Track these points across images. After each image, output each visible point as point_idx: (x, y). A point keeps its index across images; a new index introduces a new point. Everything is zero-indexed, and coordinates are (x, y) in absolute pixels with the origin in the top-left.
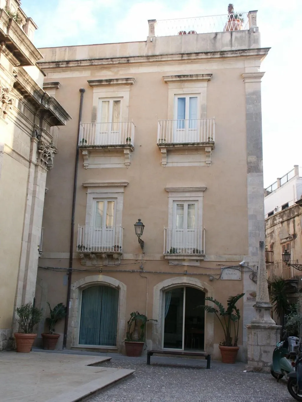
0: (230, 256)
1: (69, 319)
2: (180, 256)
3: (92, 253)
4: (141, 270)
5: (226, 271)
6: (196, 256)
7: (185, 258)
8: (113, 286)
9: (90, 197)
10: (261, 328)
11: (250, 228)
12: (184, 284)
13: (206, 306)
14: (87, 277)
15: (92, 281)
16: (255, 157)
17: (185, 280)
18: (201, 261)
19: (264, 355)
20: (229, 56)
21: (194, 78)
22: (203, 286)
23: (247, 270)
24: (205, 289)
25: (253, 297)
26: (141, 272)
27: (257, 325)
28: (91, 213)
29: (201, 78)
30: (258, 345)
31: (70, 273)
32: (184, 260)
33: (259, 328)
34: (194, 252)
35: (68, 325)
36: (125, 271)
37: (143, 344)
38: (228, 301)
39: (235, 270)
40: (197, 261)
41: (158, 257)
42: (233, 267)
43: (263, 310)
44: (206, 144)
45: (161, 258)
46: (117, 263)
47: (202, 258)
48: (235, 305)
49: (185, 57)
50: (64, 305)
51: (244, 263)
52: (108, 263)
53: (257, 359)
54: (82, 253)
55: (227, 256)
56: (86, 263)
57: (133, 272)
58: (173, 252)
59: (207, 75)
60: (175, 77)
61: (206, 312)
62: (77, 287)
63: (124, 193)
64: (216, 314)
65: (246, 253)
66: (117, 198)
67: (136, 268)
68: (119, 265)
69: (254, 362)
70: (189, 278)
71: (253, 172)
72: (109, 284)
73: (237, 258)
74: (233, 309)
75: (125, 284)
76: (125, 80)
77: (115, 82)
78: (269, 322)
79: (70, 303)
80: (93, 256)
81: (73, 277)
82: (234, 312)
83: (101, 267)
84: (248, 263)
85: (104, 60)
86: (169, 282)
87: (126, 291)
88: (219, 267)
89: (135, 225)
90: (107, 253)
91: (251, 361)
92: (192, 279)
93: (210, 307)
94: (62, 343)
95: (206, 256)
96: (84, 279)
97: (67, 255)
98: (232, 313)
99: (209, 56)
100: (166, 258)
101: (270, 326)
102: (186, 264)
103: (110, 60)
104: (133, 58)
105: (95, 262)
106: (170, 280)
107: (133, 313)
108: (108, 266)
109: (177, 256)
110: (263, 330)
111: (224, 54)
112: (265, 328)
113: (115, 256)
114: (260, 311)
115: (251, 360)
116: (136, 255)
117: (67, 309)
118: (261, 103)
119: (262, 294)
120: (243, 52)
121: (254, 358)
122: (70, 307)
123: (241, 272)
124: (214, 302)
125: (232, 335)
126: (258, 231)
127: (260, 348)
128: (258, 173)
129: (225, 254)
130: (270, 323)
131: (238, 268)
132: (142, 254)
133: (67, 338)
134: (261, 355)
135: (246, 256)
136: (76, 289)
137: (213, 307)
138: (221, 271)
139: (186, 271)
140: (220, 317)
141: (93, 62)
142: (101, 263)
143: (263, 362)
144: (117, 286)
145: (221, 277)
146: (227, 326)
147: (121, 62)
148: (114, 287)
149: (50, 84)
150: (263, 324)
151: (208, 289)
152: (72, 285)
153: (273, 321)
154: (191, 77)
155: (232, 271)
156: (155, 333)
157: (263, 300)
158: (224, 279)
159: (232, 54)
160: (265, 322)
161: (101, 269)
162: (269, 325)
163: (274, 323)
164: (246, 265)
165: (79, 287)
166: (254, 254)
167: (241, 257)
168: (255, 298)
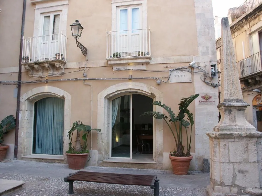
0: (178, 57)
1: (19, 130)
2: (124, 59)
3: (36, 63)
4: (84, 78)
5: (175, 73)
6: (141, 58)
7: (130, 61)
8: (58, 96)
9: (38, 12)
10: (235, 138)
11: (199, 27)
12: (129, 90)
13: (154, 112)
14: (35, 89)
15: (39, 93)
17: (131, 86)
18: (148, 63)
19: (239, 176)
22: (150, 91)
23: (198, 71)
24: (152, 94)
26: (84, 80)
27: (228, 132)
28: (39, 27)
30: (229, 162)
31: (19, 86)
32: (128, 64)
33: (231, 138)
34: (139, 55)
35: (19, 136)
36: (69, 80)
37: (86, 155)
38: (179, 105)
39: (185, 72)
40: (143, 65)
41: (102, 63)
42: (182, 68)
43: (234, 111)
45: (104, 64)
46: (60, 72)
47: (148, 60)
48: (187, 109)
50: (15, 117)
51: (195, 64)
52: (53, 73)
53: (228, 182)
54: (27, 64)
55: (175, 58)
56: (32, 75)
57: (77, 80)
58: (117, 56)
61: (154, 119)
62: (25, 99)
63: (68, 4)
64: (165, 120)
65: (195, 53)
66: (62, 10)
67: (79, 76)
68: (63, 74)
69: (225, 187)
70: (134, 83)
72: (54, 95)
73: (185, 59)
74: (185, 114)
75: (69, 93)
78: (245, 127)
79: (20, 115)
80: (36, 66)
81: (22, 89)
82: (186, 118)
83: (47, 78)
84: (198, 63)
86: (113, 89)
87: (70, 101)
88: (167, 69)
89: (71, 26)
90: (49, 62)
91: (219, 185)
92: (138, 84)
93: (159, 113)
94: (13, 154)
95: (152, 58)
96: (32, 91)
97: (16, 69)
98: (184, 119)
100: (109, 63)
101: (247, 134)
102: (130, 68)
105: (40, 73)
106: (114, 86)
107: (75, 122)
108: (53, 76)
109: (121, 60)
110: (237, 140)
112: (240, 137)
113: (57, 64)
114: (230, 111)
115: (219, 183)
116: (80, 63)
117: (16, 121)
119: (231, 88)
121: (224, 181)
122: (20, 119)
123: (192, 73)
124: (162, 106)
125: (184, 143)
127: (233, 168)
129: (172, 55)
130: (247, 129)
131: (188, 70)
132: (85, 62)
133: (18, 149)
134: (234, 177)
135: (195, 56)
136: (25, 100)
137: (162, 113)
138: (169, 73)
139: (131, 76)
140: (170, 123)
142: (46, 74)
143: (238, 186)
144: (62, 96)
145: (170, 80)
146: (178, 134)
148: (60, 97)
150: (236, 132)
151: (155, 93)
152: (21, 97)
153: (252, 127)
155: (181, 72)
156: (101, 143)
157: (233, 96)
158: (173, 82)
160: (240, 128)
161: (47, 79)
162: (247, 132)
163: (253, 129)
164: (196, 65)
165: (28, 99)
166: (204, 54)
167: (190, 58)
168: (207, 101)
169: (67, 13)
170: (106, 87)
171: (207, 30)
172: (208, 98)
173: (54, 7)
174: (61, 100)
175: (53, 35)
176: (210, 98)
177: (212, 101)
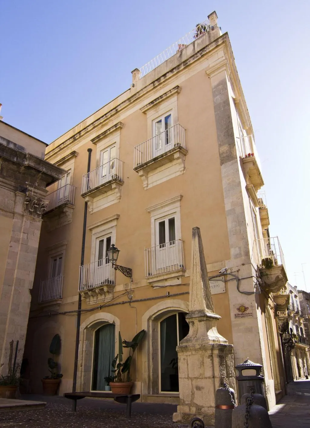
0: (211, 265)
1: (78, 363)
3: (89, 290)
4: (130, 300)
7: (167, 277)
9: (94, 238)
11: (230, 226)
12: (169, 309)
14: (91, 316)
15: (95, 320)
16: (227, 145)
17: (170, 304)
18: (183, 277)
19: (197, 393)
20: (191, 62)
21: (164, 98)
22: (187, 307)
23: (231, 277)
25: (242, 313)
26: (130, 302)
28: (95, 253)
29: (170, 94)
30: (188, 377)
31: (79, 315)
32: (166, 280)
35: (78, 369)
36: (117, 304)
39: (218, 281)
40: (178, 279)
42: (214, 278)
44: (173, 151)
46: (110, 296)
49: (156, 84)
51: (226, 270)
52: (105, 299)
54: (82, 292)
56: (89, 302)
57: (123, 303)
59: (173, 89)
60: (149, 105)
62: (84, 328)
63: (116, 225)
65: (227, 257)
66: (112, 232)
67: (125, 299)
69: (185, 406)
70: (172, 301)
71: (226, 162)
72: (107, 321)
73: (216, 266)
75: (118, 317)
76: (114, 127)
77: (108, 132)
79: (79, 346)
80: (90, 293)
81: (82, 317)
84: (231, 269)
85: (101, 119)
86: (155, 309)
87: (120, 325)
90: (99, 287)
92: (175, 301)
95: (186, 270)
96: (89, 319)
97: (77, 299)
99: (175, 71)
100: (148, 281)
102: (168, 284)
103: (104, 116)
104: (119, 107)
105: (95, 299)
106: (155, 306)
108: (105, 301)
111: (187, 63)
113: (105, 289)
115: (182, 402)
116: (126, 285)
118: (228, 90)
120: (202, 52)
121: (185, 399)
122: (79, 350)
123: (225, 282)
126: (238, 227)
127: (192, 383)
128: (231, 161)
131: (221, 278)
132: (131, 283)
134: (193, 394)
135: (228, 261)
136: (84, 330)
139: (169, 293)
141: (94, 125)
143: (196, 405)
144: (113, 322)
147: (112, 114)
148: (111, 323)
149: (69, 155)
152: (81, 326)
154: (161, 98)
155: (214, 282)
159: (194, 59)
161: (100, 305)
164: (228, 272)
165: (86, 328)
166: (237, 256)
167: (222, 264)
168: (244, 313)
169: (115, 235)
170: (148, 308)
171: (238, 228)
172: (244, 310)
173: (106, 231)
174: (113, 326)
175: (99, 261)
176: (246, 309)
177: (248, 314)
